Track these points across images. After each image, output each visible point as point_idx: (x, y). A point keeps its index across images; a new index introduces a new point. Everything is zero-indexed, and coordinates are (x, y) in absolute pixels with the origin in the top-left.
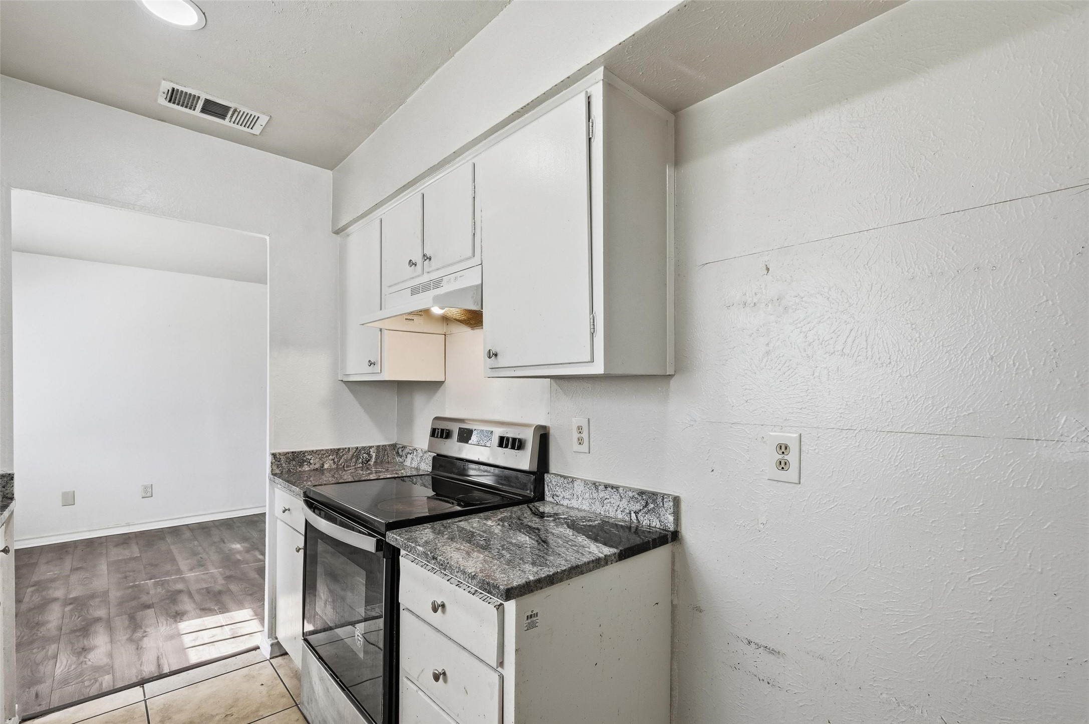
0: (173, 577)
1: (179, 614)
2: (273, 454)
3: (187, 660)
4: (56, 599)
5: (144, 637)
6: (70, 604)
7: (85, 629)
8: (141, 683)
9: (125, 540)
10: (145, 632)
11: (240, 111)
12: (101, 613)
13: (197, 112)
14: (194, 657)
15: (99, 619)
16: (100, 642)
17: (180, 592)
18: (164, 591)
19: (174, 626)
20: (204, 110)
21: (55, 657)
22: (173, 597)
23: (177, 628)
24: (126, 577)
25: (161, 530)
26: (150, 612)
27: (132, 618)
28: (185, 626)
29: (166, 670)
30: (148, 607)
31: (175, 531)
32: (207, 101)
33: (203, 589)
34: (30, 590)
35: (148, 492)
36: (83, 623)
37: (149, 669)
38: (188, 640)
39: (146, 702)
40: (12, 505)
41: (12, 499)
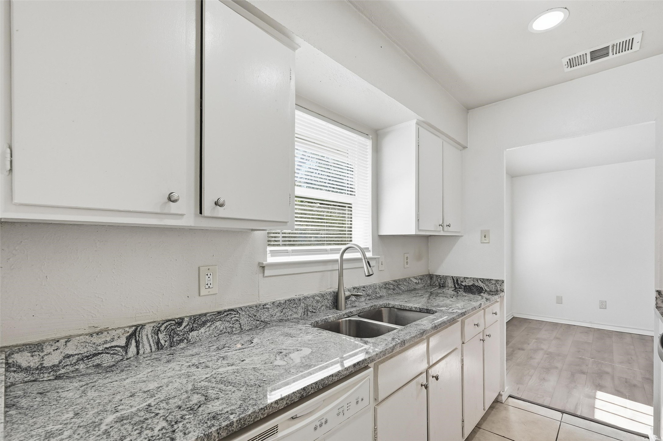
0: (606, 363)
1: (600, 386)
2: (657, 291)
3: (594, 415)
4: (542, 349)
5: (574, 388)
6: (547, 354)
7: (548, 370)
8: (563, 412)
9: (588, 330)
10: (576, 386)
11: (617, 44)
12: (559, 365)
13: (589, 63)
14: (598, 416)
15: (557, 368)
16: (552, 380)
17: (607, 373)
18: (597, 368)
19: (594, 391)
20: (592, 59)
21: (532, 376)
22: (601, 374)
23: (595, 393)
24: (579, 352)
25: (611, 332)
26: (584, 377)
27: (573, 375)
28: (600, 394)
29: (579, 413)
30: (583, 373)
31: (621, 334)
32: (592, 53)
33: (623, 378)
34: (534, 340)
35: (603, 305)
36: (549, 366)
37: (570, 408)
38: (598, 404)
39: (561, 423)
40: (502, 294)
41: (503, 291)
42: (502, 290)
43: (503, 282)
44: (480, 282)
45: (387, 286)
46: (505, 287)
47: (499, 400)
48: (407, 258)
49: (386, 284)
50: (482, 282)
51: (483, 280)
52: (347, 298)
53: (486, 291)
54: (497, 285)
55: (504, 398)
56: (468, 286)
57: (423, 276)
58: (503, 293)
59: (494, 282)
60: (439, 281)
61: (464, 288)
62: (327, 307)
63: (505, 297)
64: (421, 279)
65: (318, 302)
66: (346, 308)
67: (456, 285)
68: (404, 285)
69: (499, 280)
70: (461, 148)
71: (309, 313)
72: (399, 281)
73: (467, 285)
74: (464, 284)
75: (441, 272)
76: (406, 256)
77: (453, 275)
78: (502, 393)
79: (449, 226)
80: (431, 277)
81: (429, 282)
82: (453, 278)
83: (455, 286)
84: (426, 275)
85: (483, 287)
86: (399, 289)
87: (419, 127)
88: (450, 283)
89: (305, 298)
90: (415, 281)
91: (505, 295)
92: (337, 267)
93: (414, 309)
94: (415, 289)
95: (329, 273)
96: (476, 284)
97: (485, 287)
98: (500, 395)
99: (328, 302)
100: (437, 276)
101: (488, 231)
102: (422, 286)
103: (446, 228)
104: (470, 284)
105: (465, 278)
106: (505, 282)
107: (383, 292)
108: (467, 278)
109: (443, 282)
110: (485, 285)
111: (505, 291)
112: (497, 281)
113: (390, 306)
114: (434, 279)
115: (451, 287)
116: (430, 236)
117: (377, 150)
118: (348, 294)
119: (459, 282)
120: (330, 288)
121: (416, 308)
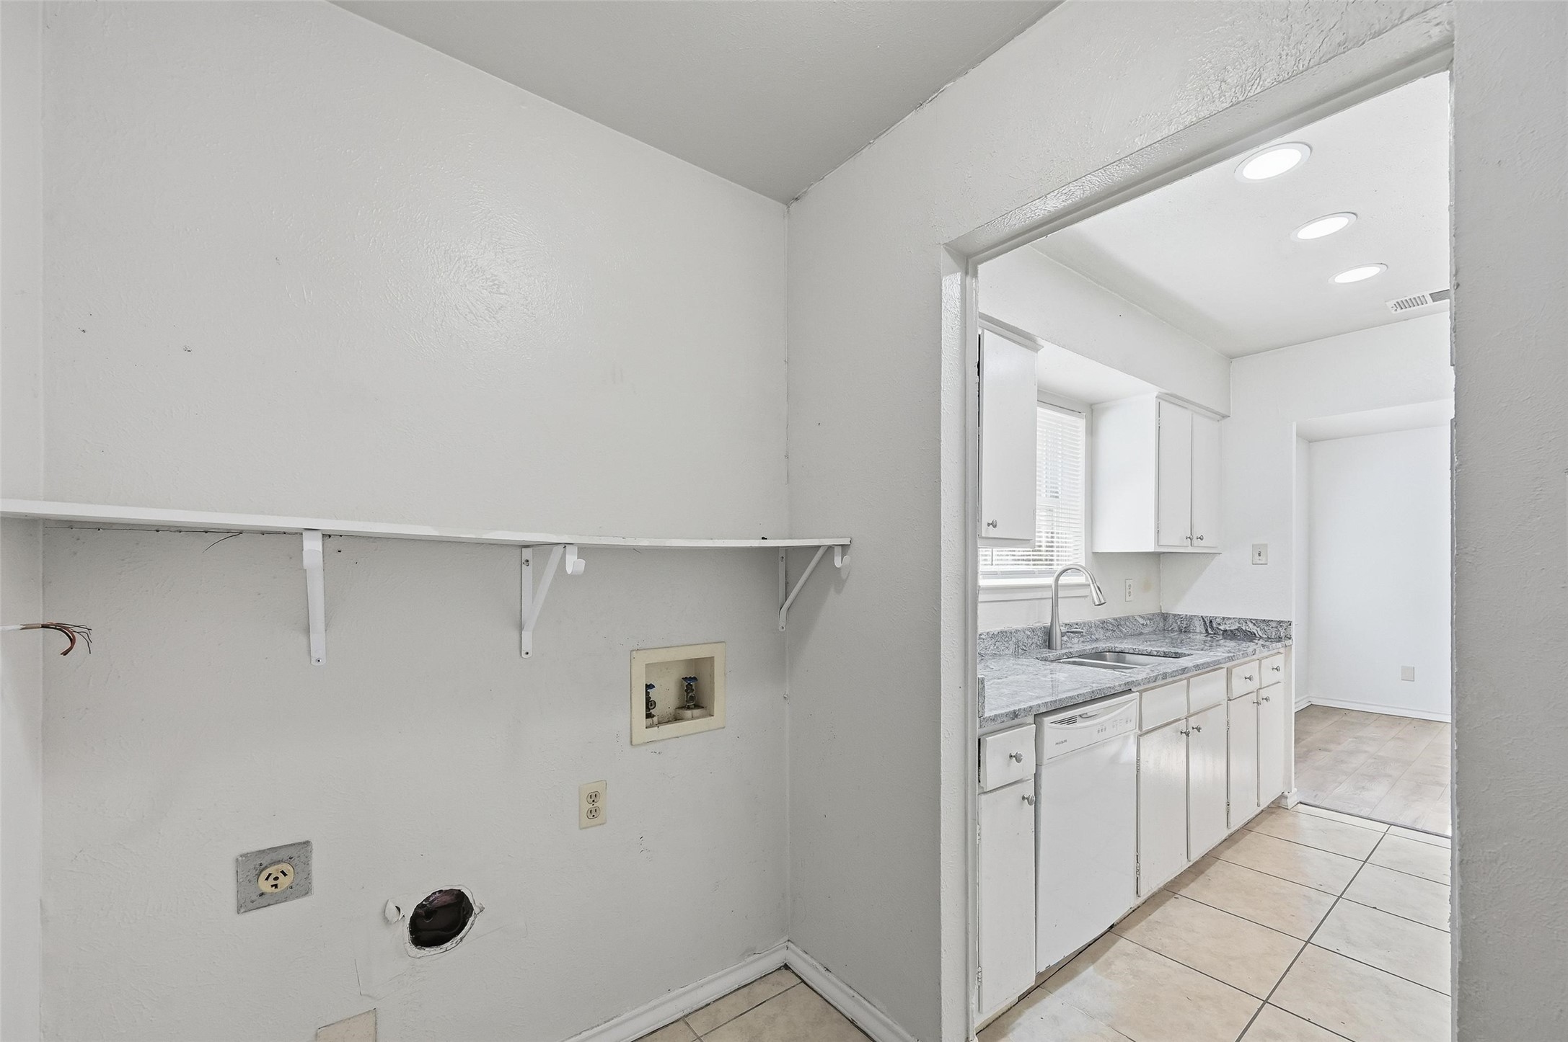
4: (1366, 752)
6: (1375, 758)
7: (1371, 778)
8: (1391, 824)
10: (1422, 798)
12: (1395, 773)
13: (1430, 303)
15: (1388, 777)
16: (1379, 790)
21: (1341, 783)
27: (1419, 786)
29: (1418, 827)
30: (1439, 784)
34: (1351, 739)
36: (1375, 773)
37: (1404, 821)
39: (1386, 834)
40: (1288, 642)
41: (1290, 638)
42: (1289, 636)
43: (1290, 625)
44: (1251, 625)
45: (1105, 625)
46: (1294, 631)
47: (1283, 802)
48: (1130, 586)
49: (1103, 622)
50: (1254, 624)
51: (1255, 622)
52: (1063, 635)
53: (1261, 637)
54: (1280, 629)
55: (1291, 802)
56: (1231, 631)
57: (1154, 615)
58: (1291, 641)
59: (1274, 625)
60: (1179, 623)
61: (1223, 634)
62: (1037, 646)
63: (1293, 647)
64: (1150, 620)
65: (1028, 637)
66: (1062, 648)
67: (1209, 630)
68: (1127, 626)
69: (1282, 621)
70: (1218, 417)
71: (1020, 650)
72: (1120, 619)
73: (1228, 628)
74: (1222, 628)
75: (1183, 608)
76: (1128, 582)
77: (1204, 615)
78: (1286, 793)
79: (1201, 539)
80: (1165, 617)
81: (1161, 625)
82: (1203, 619)
83: (1207, 630)
84: (1158, 614)
85: (1256, 633)
86: (1121, 631)
87: (1159, 400)
88: (1199, 627)
89: (1017, 631)
90: (1142, 621)
91: (1294, 642)
92: (1049, 594)
93: (1155, 653)
94: (1141, 634)
95: (1037, 602)
96: (1244, 629)
97: (1260, 633)
98: (1283, 796)
99: (1038, 640)
100: (1175, 615)
101: (1266, 546)
102: (1151, 630)
103: (1196, 542)
104: (1234, 627)
105: (1224, 618)
106: (1293, 624)
107: (1100, 634)
108: (1229, 619)
109: (1187, 624)
110: (1258, 629)
111: (1293, 637)
112: (1280, 622)
113: (1117, 650)
114: (1171, 620)
115: (1201, 633)
116: (1164, 553)
117: (1092, 431)
118: (1064, 629)
119: (1214, 626)
120: (1039, 622)
121: (1158, 652)
